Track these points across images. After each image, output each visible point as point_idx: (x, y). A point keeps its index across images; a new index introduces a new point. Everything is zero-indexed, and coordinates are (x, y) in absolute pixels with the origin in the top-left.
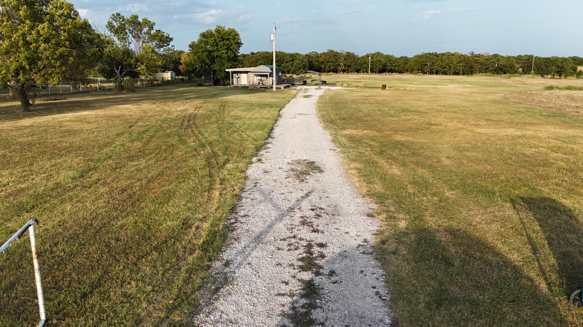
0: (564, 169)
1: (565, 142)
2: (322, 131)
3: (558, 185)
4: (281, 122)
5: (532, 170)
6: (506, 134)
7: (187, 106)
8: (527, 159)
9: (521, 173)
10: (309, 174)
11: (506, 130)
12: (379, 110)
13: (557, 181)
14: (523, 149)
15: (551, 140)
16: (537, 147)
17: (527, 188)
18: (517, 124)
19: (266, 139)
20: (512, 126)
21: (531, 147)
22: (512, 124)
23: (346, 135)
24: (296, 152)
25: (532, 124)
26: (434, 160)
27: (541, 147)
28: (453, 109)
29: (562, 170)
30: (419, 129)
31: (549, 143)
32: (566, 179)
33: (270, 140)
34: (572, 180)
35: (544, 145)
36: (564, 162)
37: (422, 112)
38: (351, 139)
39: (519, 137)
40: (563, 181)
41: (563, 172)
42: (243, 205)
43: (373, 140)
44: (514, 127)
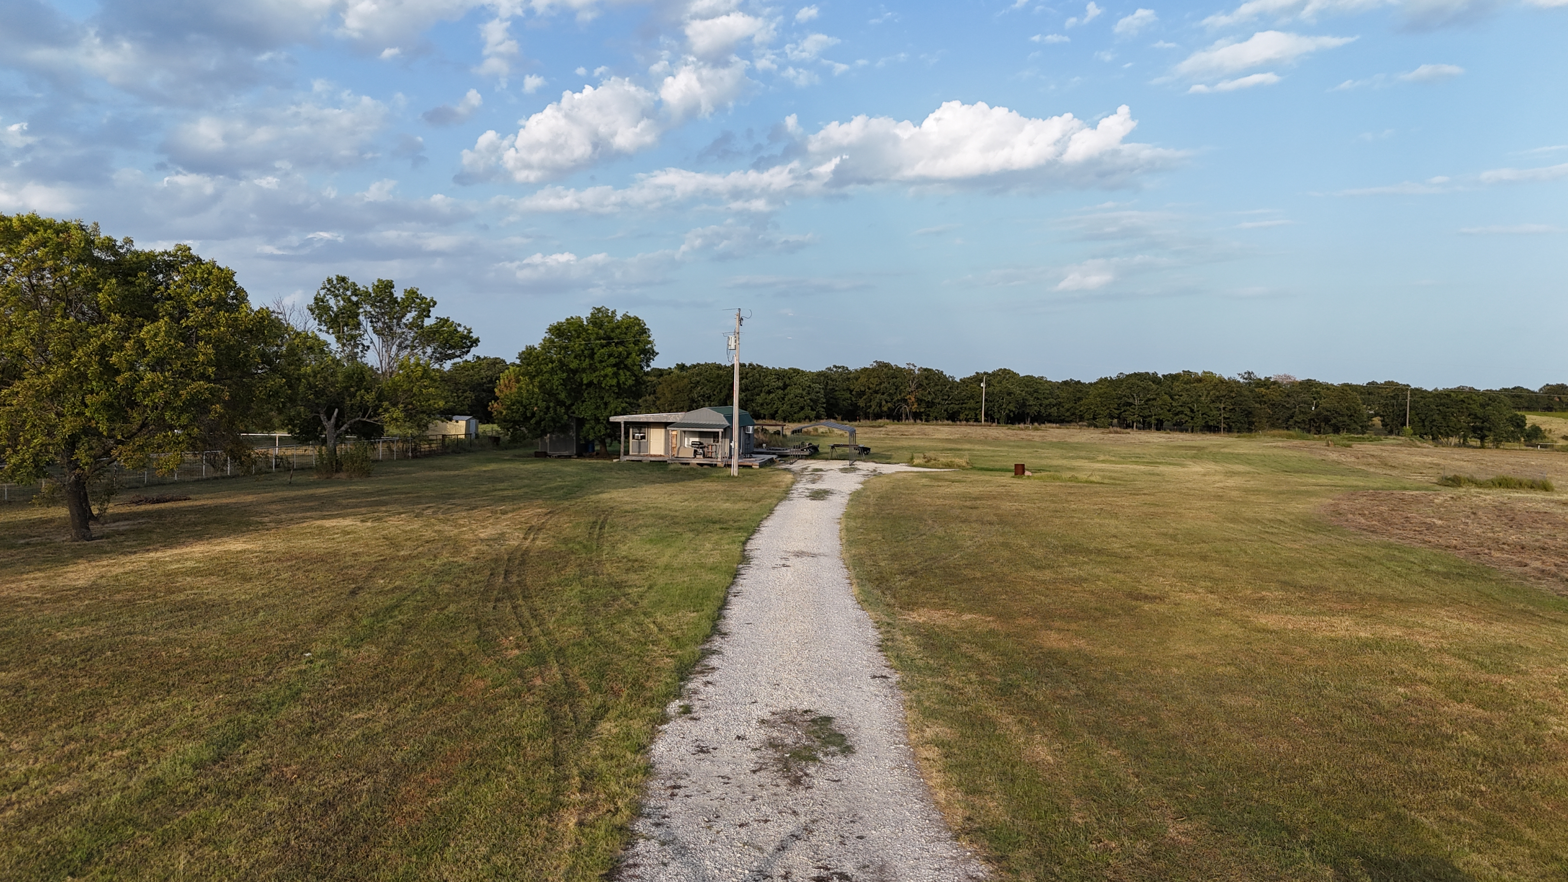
0: (1476, 755)
1: (1482, 666)
2: (855, 612)
3: (1459, 805)
4: (749, 580)
5: (1395, 758)
6: (1333, 635)
7: (503, 525)
8: (1383, 722)
9: (1366, 768)
10: (815, 759)
11: (1333, 620)
12: (1006, 545)
13: (1459, 794)
14: (1373, 687)
15: (1447, 660)
16: (1409, 680)
17: (1381, 816)
18: (1363, 600)
19: (707, 638)
20: (1348, 606)
21: (1395, 681)
22: (1348, 600)
23: (917, 626)
24: (784, 684)
25: (1402, 603)
26: (1143, 719)
27: (1422, 680)
28: (1196, 548)
29: (1473, 759)
30: (1106, 613)
31: (1441, 667)
32: (1483, 788)
33: (717, 642)
34: (1497, 791)
35: (1429, 674)
36: (1478, 733)
37: (1115, 555)
38: (929, 639)
39: (1365, 645)
40: (1473, 793)
41: (1474, 766)
42: (638, 860)
43: (986, 647)
44: (1353, 612)
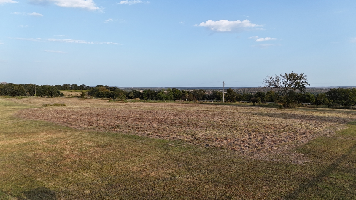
5: (32, 168)
8: (29, 160)
11: (17, 140)
13: (46, 172)
14: (27, 153)
15: (44, 144)
16: (36, 150)
21: (32, 151)
25: (34, 133)
29: (49, 163)
32: (51, 169)
34: (54, 169)
35: (40, 147)
39: (25, 144)
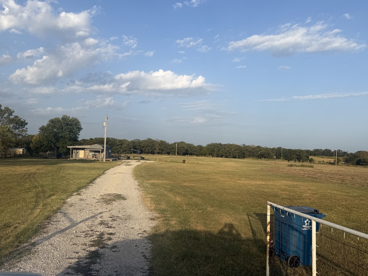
1: (290, 187)
2: (132, 180)
6: (256, 183)
10: (115, 201)
12: (177, 172)
15: (282, 186)
18: (265, 180)
19: (88, 184)
22: (262, 180)
23: (150, 183)
24: (109, 190)
26: (205, 194)
27: (275, 189)
28: (226, 173)
30: (201, 181)
31: (281, 187)
33: (91, 184)
35: (278, 188)
36: (287, 195)
37: (205, 173)
38: (153, 184)
39: (263, 185)
42: (58, 216)
43: (167, 185)
